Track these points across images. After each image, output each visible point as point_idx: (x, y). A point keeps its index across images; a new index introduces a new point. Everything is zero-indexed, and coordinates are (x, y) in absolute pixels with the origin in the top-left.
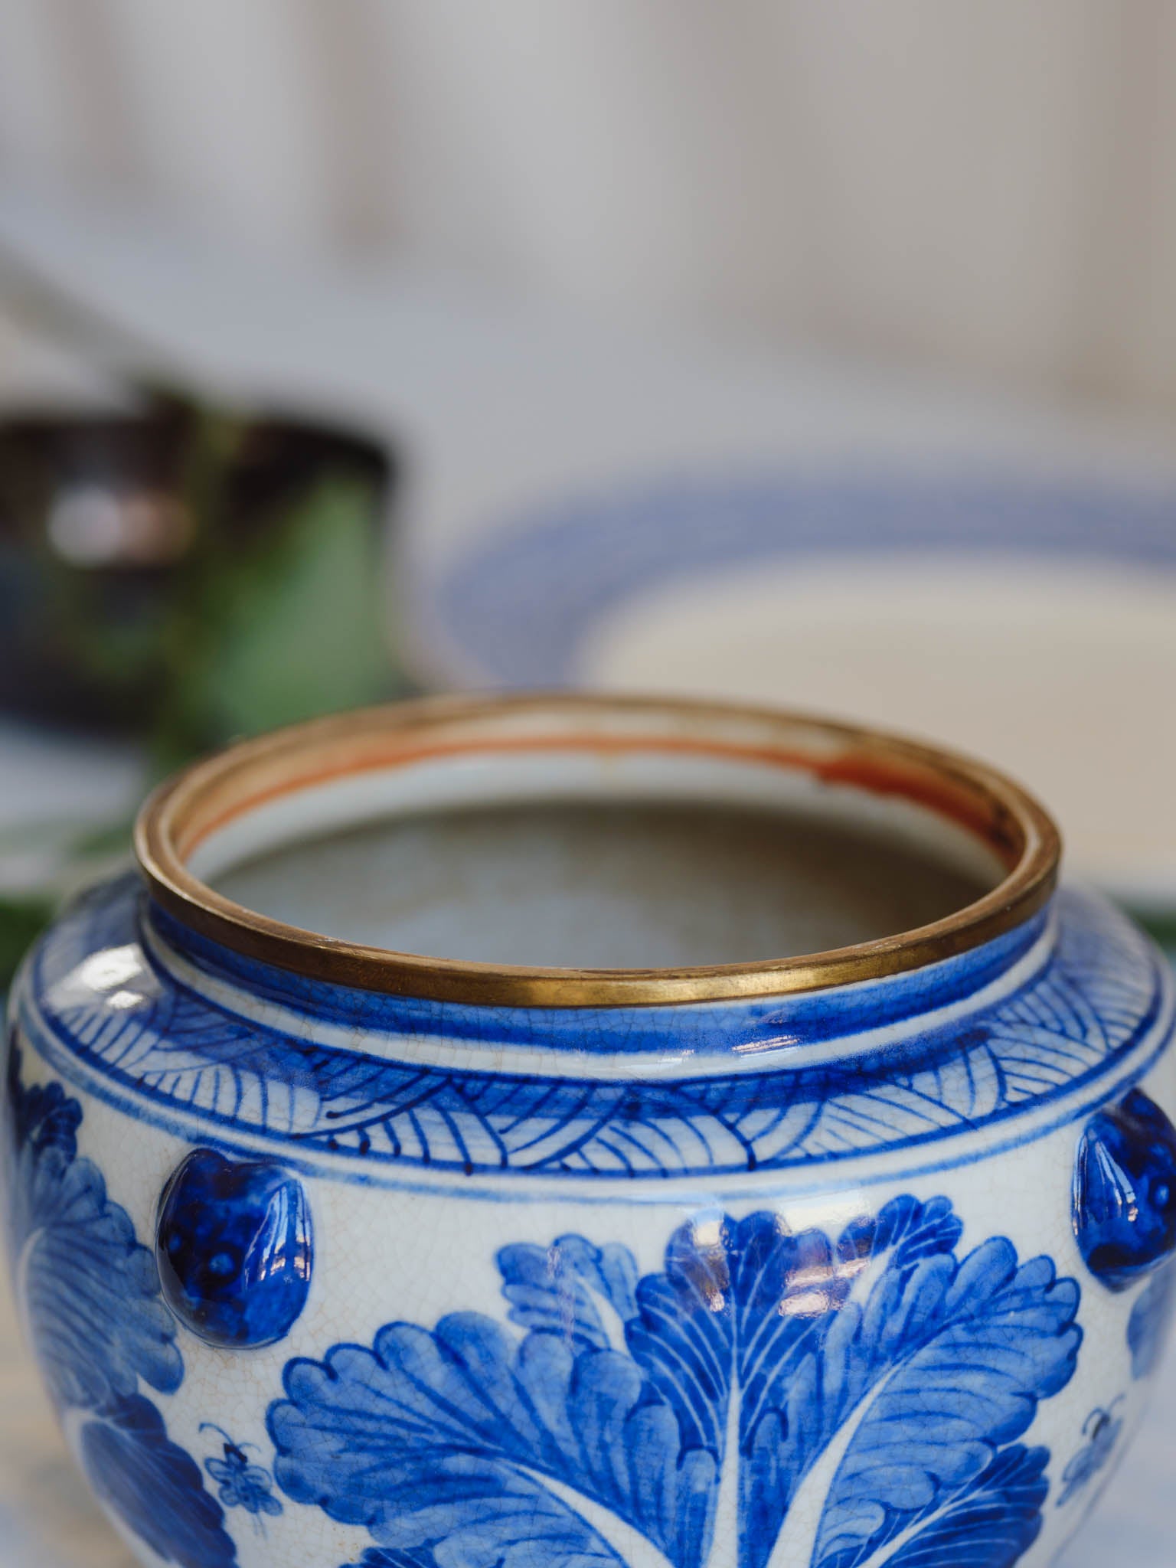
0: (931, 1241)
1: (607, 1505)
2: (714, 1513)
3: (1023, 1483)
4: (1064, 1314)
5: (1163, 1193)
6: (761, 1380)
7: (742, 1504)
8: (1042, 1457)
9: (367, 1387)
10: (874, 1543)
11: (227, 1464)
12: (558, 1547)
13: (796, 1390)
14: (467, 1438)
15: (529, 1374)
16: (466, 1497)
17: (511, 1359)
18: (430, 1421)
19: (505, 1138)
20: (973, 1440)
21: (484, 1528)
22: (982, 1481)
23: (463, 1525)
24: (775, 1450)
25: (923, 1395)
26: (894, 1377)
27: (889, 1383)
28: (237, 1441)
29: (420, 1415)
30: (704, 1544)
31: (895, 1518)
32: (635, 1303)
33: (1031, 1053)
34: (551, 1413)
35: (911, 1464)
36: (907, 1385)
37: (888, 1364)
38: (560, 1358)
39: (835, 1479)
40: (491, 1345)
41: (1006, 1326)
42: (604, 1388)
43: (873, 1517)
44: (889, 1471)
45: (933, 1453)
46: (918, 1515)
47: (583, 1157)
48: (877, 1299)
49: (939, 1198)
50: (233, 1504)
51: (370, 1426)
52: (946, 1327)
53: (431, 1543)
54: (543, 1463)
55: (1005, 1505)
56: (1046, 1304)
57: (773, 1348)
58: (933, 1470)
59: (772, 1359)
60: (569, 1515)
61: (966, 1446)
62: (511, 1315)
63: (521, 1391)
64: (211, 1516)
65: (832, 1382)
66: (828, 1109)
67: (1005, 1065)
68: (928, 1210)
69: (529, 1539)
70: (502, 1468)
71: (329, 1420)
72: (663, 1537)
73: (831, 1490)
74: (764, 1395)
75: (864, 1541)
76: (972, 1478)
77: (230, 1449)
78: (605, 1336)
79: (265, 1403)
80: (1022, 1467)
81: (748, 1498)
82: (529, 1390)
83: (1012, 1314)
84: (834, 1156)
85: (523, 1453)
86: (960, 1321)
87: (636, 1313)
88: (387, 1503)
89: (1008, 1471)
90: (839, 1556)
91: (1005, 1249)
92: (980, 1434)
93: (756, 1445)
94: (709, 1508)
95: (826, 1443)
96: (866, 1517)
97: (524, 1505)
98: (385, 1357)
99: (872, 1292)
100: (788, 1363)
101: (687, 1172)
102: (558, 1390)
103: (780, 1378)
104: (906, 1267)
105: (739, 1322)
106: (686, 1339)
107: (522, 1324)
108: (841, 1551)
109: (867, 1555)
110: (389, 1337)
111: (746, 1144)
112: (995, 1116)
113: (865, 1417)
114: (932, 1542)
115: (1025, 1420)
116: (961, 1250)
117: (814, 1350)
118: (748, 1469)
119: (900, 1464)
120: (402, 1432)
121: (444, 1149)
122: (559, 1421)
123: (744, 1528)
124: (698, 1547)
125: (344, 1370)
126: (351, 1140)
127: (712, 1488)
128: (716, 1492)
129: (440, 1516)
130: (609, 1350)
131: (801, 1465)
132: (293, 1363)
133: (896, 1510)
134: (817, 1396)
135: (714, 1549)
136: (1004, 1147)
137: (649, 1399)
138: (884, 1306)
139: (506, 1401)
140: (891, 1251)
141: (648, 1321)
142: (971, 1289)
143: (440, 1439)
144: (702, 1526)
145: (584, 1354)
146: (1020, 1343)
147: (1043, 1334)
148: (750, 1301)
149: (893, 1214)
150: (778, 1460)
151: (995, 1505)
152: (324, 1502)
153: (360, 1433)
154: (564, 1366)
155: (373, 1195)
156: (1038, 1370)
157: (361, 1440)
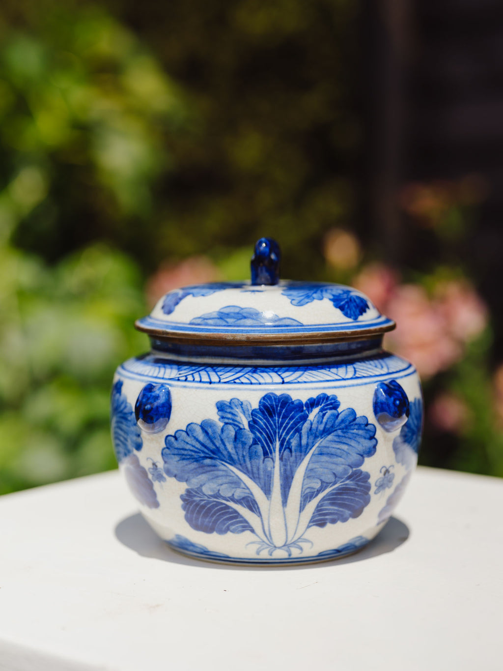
0: (331, 406)
1: (245, 473)
2: (273, 477)
3: (362, 482)
4: (372, 434)
5: (398, 402)
6: (284, 439)
7: (281, 475)
8: (367, 476)
9: (185, 441)
10: (319, 491)
11: (153, 469)
12: (233, 486)
13: (294, 443)
14: (209, 455)
15: (224, 436)
16: (209, 471)
17: (219, 431)
18: (200, 450)
19: (220, 376)
20: (345, 465)
21: (214, 480)
22: (349, 478)
23: (209, 480)
24: (289, 460)
25: (330, 449)
26: (321, 442)
27: (320, 444)
28: (155, 461)
29: (197, 448)
30: (271, 486)
31: (324, 485)
32: (251, 416)
33: (365, 368)
34: (230, 447)
35: (327, 468)
36: (325, 445)
37: (319, 439)
38: (231, 431)
39: (306, 470)
40: (215, 428)
41: (354, 433)
42: (243, 440)
43: (317, 483)
44: (321, 469)
45: (334, 466)
46: (331, 485)
47: (240, 380)
48: (316, 420)
49: (333, 395)
50: (155, 481)
51: (185, 452)
52: (336, 430)
53: (201, 486)
54: (228, 461)
55: (357, 488)
56: (366, 430)
57: (288, 430)
58: (334, 472)
59: (287, 434)
60: (235, 476)
61: (343, 466)
62: (219, 420)
63: (222, 440)
64: (150, 486)
65: (304, 442)
66: (306, 373)
67: (357, 370)
68: (330, 398)
69: (226, 483)
70: (218, 462)
71: (176, 452)
72: (260, 483)
73: (305, 473)
74: (285, 444)
75: (316, 490)
76: (346, 476)
77: (154, 464)
78: (243, 425)
79: (161, 449)
80: (361, 477)
81: (282, 474)
82: (224, 440)
83: (355, 430)
84: (305, 382)
85: (223, 458)
86: (340, 429)
87: (251, 419)
88: (190, 474)
89: (357, 477)
90: (309, 494)
91: (353, 412)
92: (348, 464)
93: (284, 458)
94: (272, 476)
95: (303, 459)
96: (315, 483)
97: (224, 473)
98: (189, 433)
99: (315, 418)
100: (292, 435)
101: (266, 384)
102: (232, 440)
103: (289, 439)
104: (324, 412)
105: (278, 423)
106: (264, 427)
107: (222, 422)
108: (310, 492)
109: (317, 495)
110: (189, 427)
111: (283, 378)
112: (352, 378)
113: (314, 453)
114: (336, 494)
115: (361, 463)
116: (340, 410)
117: (299, 432)
118: (282, 465)
119: (324, 468)
120: (193, 453)
121: (205, 378)
122: (232, 449)
123: (282, 482)
124: (270, 487)
125: (179, 437)
126: (184, 378)
127: (273, 469)
128: (274, 471)
129: (203, 477)
130: (244, 429)
131: (297, 465)
132: (167, 436)
133: (324, 482)
134: (300, 445)
135: (274, 488)
136: (353, 386)
137: (255, 442)
138: (318, 422)
139: (218, 443)
140: (320, 407)
141: (255, 421)
142: (343, 421)
143: (202, 455)
144: (270, 481)
145: (238, 430)
146: (358, 439)
147: (365, 438)
148: (281, 417)
149: (320, 398)
150: (290, 463)
151: (354, 487)
152: (175, 476)
153: (183, 455)
154: (233, 433)
155: (187, 390)
156: (364, 448)
157: (184, 457)
